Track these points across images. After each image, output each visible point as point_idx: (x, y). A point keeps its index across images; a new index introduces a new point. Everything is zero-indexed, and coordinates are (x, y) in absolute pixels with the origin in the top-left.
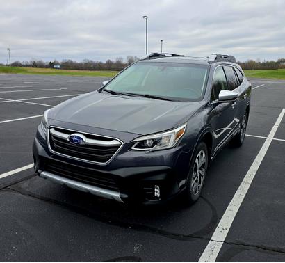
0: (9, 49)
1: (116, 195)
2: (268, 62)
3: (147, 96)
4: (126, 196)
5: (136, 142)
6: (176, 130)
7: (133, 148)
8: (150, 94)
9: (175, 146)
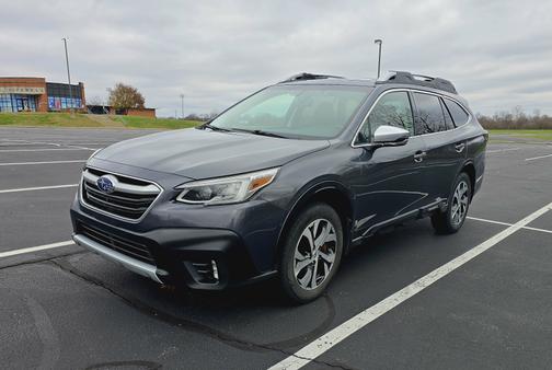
1: (151, 270)
3: (257, 133)
4: (164, 273)
5: (184, 189)
6: (253, 176)
7: (179, 199)
8: (263, 130)
9: (248, 200)
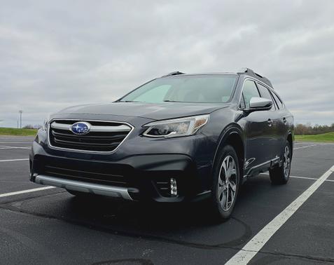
0: (21, 112)
1: (123, 190)
2: (320, 127)
4: (136, 191)
5: (148, 127)
7: (145, 134)
9: (195, 135)
